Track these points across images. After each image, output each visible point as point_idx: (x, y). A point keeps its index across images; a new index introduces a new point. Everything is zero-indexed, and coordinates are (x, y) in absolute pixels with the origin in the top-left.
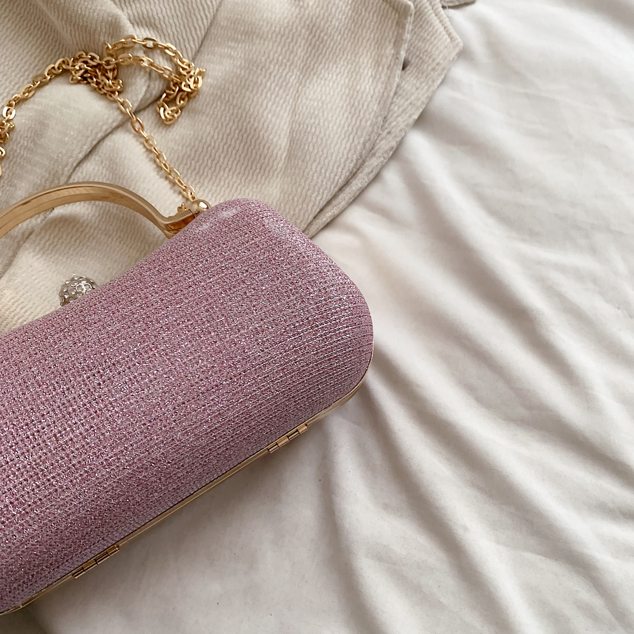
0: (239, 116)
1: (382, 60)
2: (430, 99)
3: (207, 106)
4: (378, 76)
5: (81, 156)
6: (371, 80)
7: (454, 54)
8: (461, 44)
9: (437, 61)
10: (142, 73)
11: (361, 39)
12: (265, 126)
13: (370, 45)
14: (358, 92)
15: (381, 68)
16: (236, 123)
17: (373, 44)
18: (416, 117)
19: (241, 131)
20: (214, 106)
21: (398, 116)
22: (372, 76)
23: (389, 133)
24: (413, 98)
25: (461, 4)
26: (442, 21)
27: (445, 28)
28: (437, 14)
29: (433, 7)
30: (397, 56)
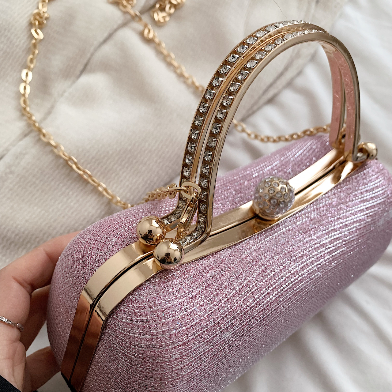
5: (101, 40)
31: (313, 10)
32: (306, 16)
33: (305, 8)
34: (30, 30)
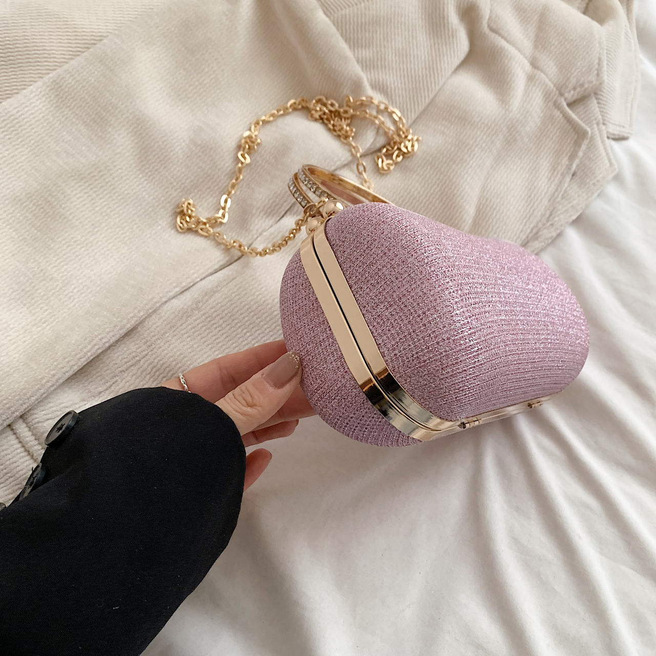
0: (443, 182)
1: (557, 167)
2: (587, 206)
3: (418, 167)
4: (552, 179)
6: (546, 180)
7: (611, 176)
8: (617, 170)
9: (598, 178)
10: (373, 127)
11: (543, 146)
12: (462, 195)
13: (550, 153)
14: (535, 188)
15: (555, 174)
16: (440, 186)
17: (552, 153)
18: (574, 217)
19: (442, 194)
20: (425, 168)
21: (561, 213)
22: (547, 177)
23: (552, 225)
24: (575, 202)
25: (620, 139)
26: (605, 148)
27: (607, 154)
28: (603, 142)
29: (601, 136)
30: (569, 167)
31: (566, 185)
32: (556, 190)
33: (557, 181)
34: (237, 153)
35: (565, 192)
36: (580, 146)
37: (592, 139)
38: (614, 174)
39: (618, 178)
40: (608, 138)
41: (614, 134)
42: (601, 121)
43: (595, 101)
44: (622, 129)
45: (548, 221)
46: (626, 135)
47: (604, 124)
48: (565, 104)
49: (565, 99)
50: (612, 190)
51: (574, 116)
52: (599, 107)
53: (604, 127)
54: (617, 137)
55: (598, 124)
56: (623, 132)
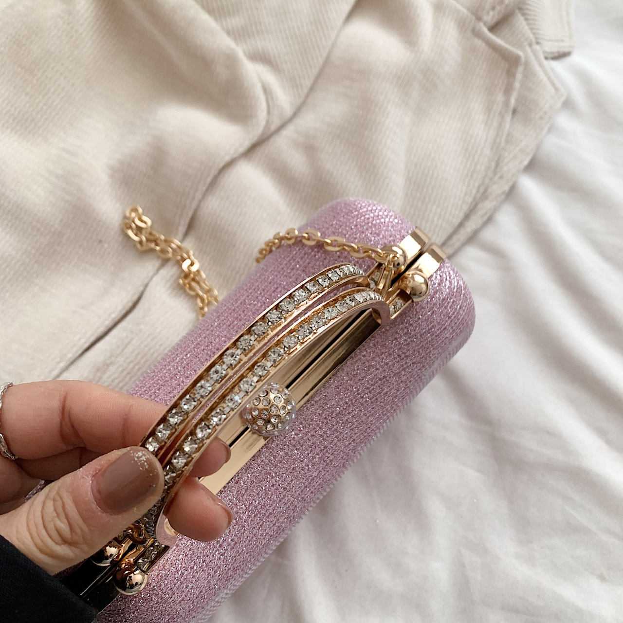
1: (493, 106)
4: (489, 122)
6: (483, 126)
8: (565, 94)
9: (544, 110)
11: (470, 86)
13: (480, 92)
15: (492, 114)
17: (482, 91)
21: (509, 161)
22: (483, 122)
23: (501, 177)
24: (522, 144)
25: (560, 56)
26: (545, 72)
27: (549, 79)
28: (541, 65)
29: (537, 57)
30: (506, 103)
31: (507, 126)
32: (497, 135)
33: (495, 124)
35: (509, 134)
36: (514, 76)
37: (527, 64)
38: (563, 99)
39: (568, 104)
40: (546, 58)
41: (552, 53)
42: (534, 40)
43: (522, 18)
44: (561, 44)
45: (495, 173)
46: (567, 50)
47: (538, 43)
48: (485, 30)
49: (485, 24)
50: (564, 121)
51: (499, 41)
52: (528, 24)
53: (537, 47)
54: (556, 55)
55: (530, 45)
56: (563, 47)
